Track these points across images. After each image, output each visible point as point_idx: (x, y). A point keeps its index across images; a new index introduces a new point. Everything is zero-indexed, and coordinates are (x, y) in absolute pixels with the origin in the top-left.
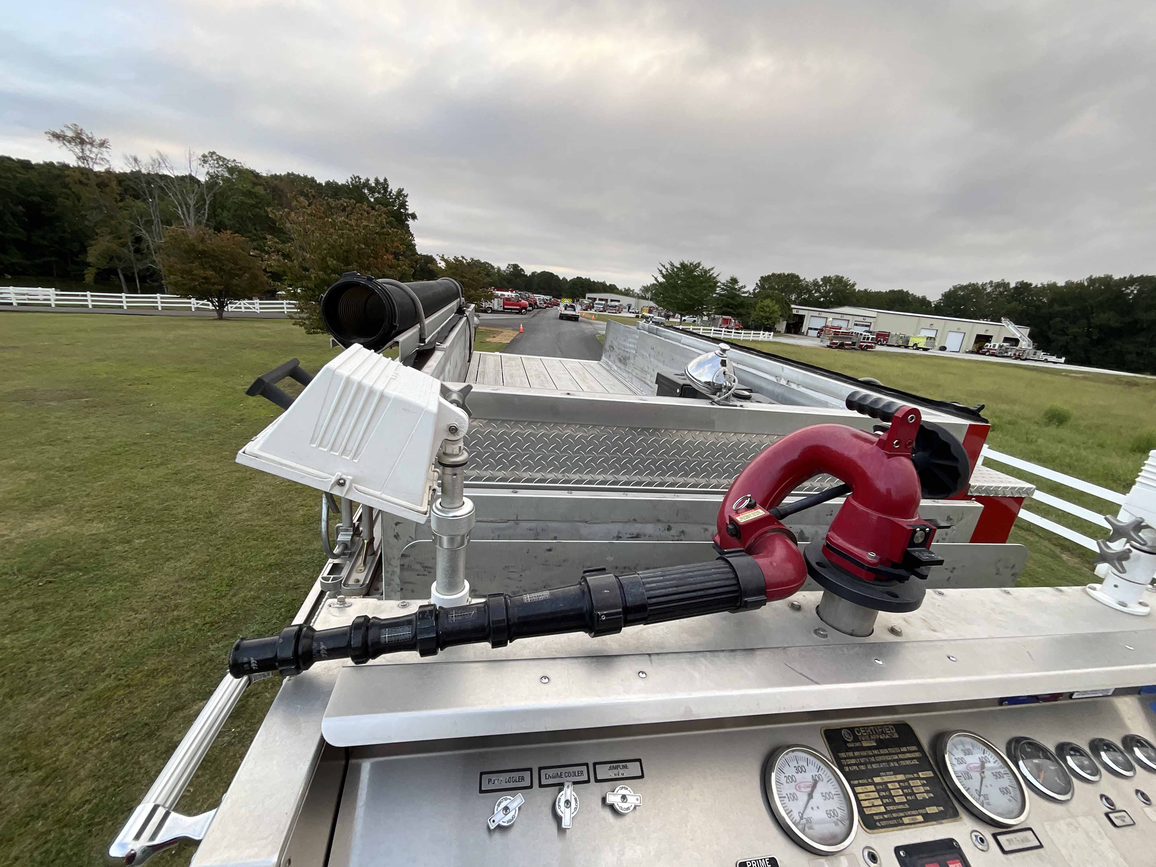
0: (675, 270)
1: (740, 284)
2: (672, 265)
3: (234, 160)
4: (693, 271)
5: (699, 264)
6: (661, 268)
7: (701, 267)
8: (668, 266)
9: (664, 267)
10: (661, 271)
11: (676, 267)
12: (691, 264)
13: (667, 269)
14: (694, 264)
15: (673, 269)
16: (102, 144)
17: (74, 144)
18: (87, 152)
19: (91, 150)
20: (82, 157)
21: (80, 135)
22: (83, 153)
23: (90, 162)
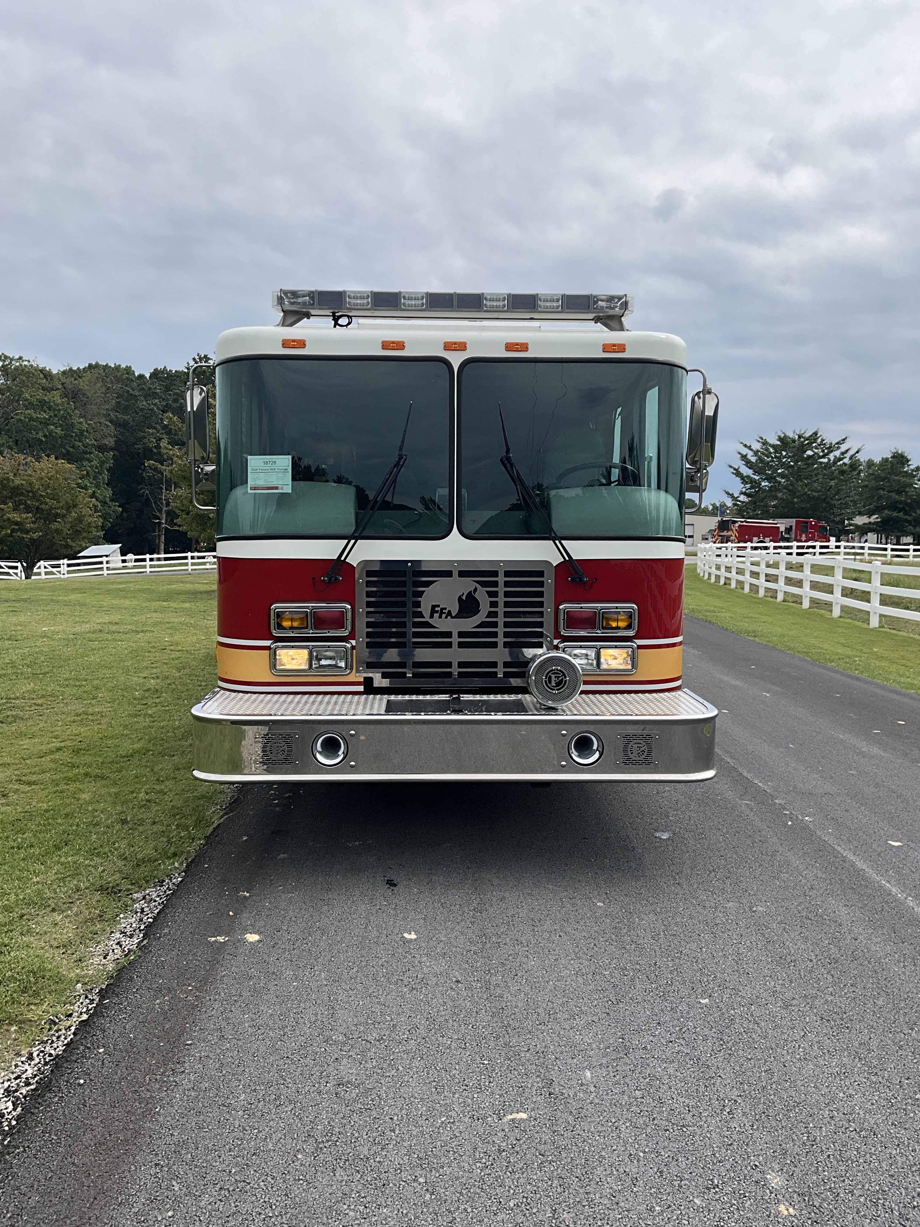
0: (772, 450)
2: (764, 441)
3: (20, 358)
5: (816, 433)
6: (745, 451)
7: (819, 441)
8: (757, 446)
9: (750, 448)
10: (744, 457)
11: (773, 446)
12: (800, 437)
13: (756, 453)
14: (807, 435)
15: (767, 450)
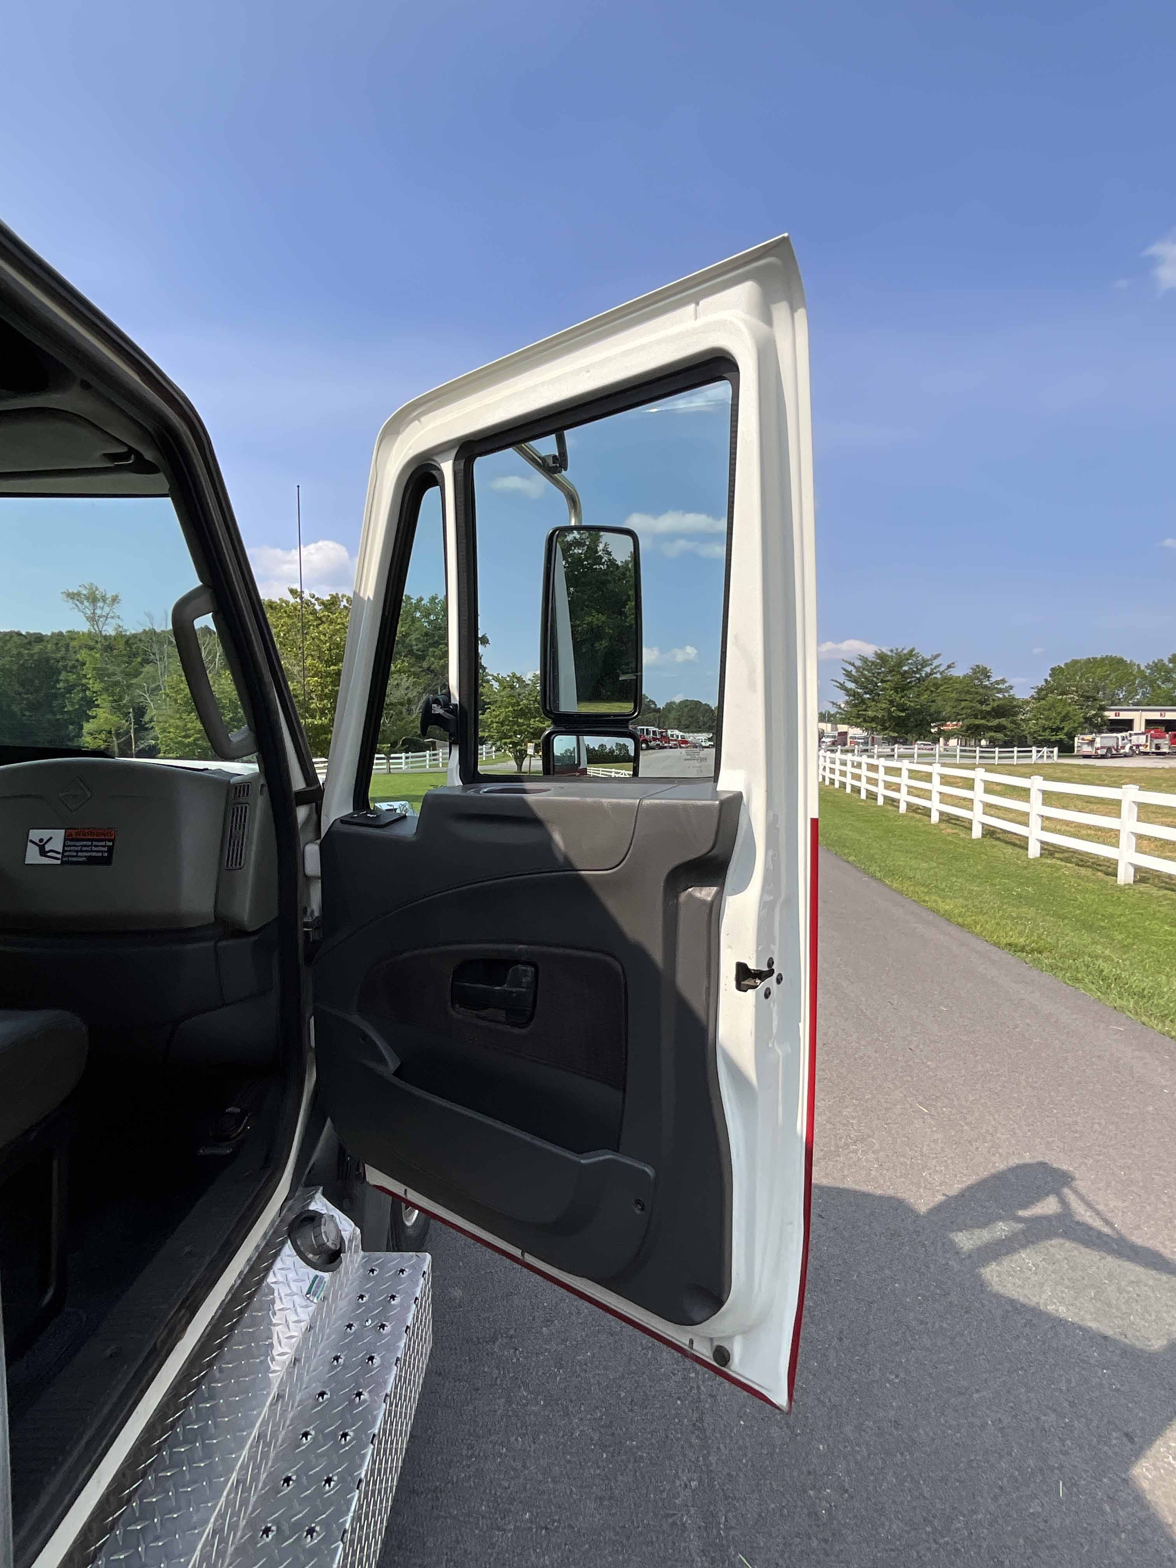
0: (870, 665)
1: (993, 680)
2: (864, 660)
4: (900, 664)
5: (910, 652)
7: (913, 658)
12: (897, 655)
13: (858, 669)
14: (902, 653)
15: (866, 666)
16: (115, 599)
17: (86, 603)
18: (98, 612)
19: (102, 608)
20: (93, 619)
21: (94, 593)
22: (94, 613)
23: (100, 624)
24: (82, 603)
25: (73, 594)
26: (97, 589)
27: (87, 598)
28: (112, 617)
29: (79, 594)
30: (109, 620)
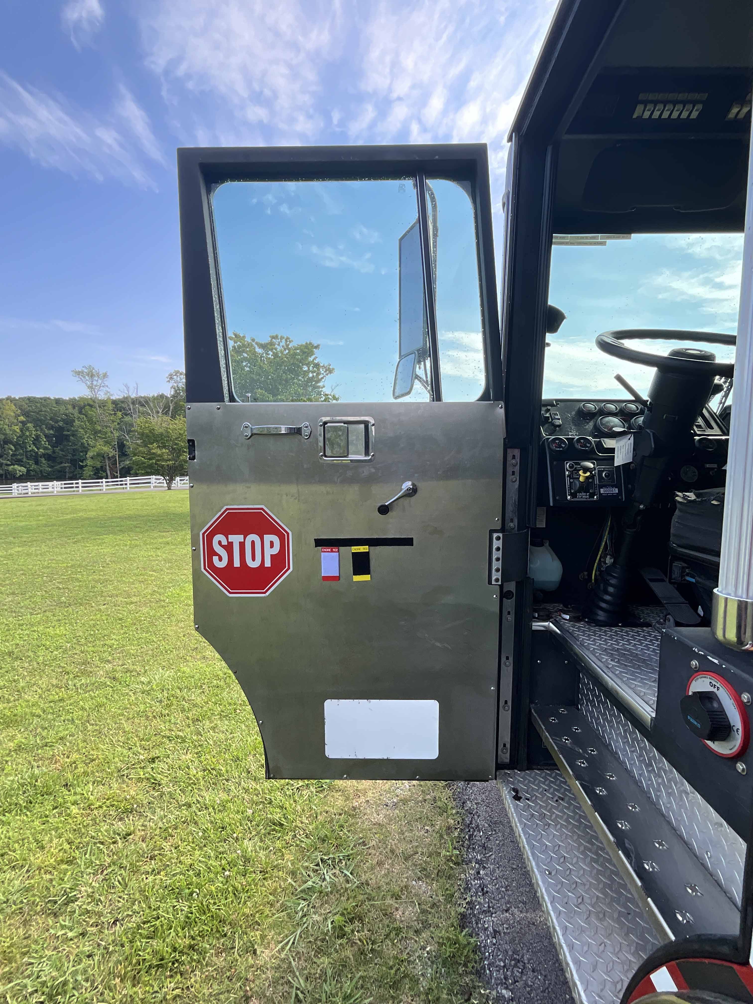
16: (105, 376)
17: (87, 378)
18: (95, 383)
19: (97, 381)
20: (91, 388)
21: (91, 371)
22: (92, 384)
23: (96, 390)
24: (84, 377)
25: (79, 372)
26: (93, 369)
27: (88, 375)
28: (103, 386)
29: (82, 372)
30: (102, 388)
